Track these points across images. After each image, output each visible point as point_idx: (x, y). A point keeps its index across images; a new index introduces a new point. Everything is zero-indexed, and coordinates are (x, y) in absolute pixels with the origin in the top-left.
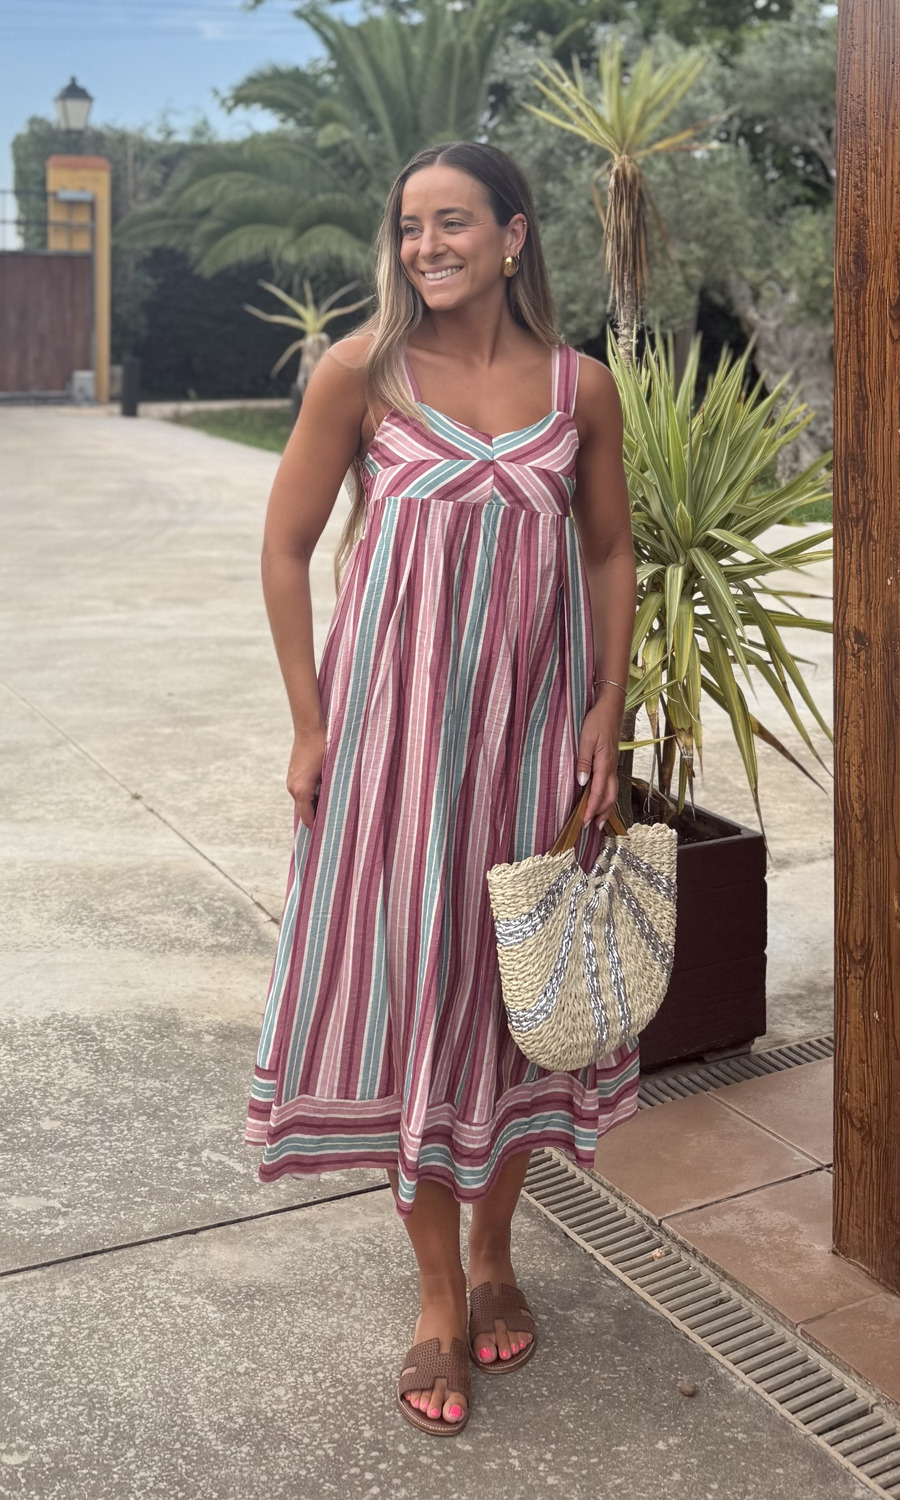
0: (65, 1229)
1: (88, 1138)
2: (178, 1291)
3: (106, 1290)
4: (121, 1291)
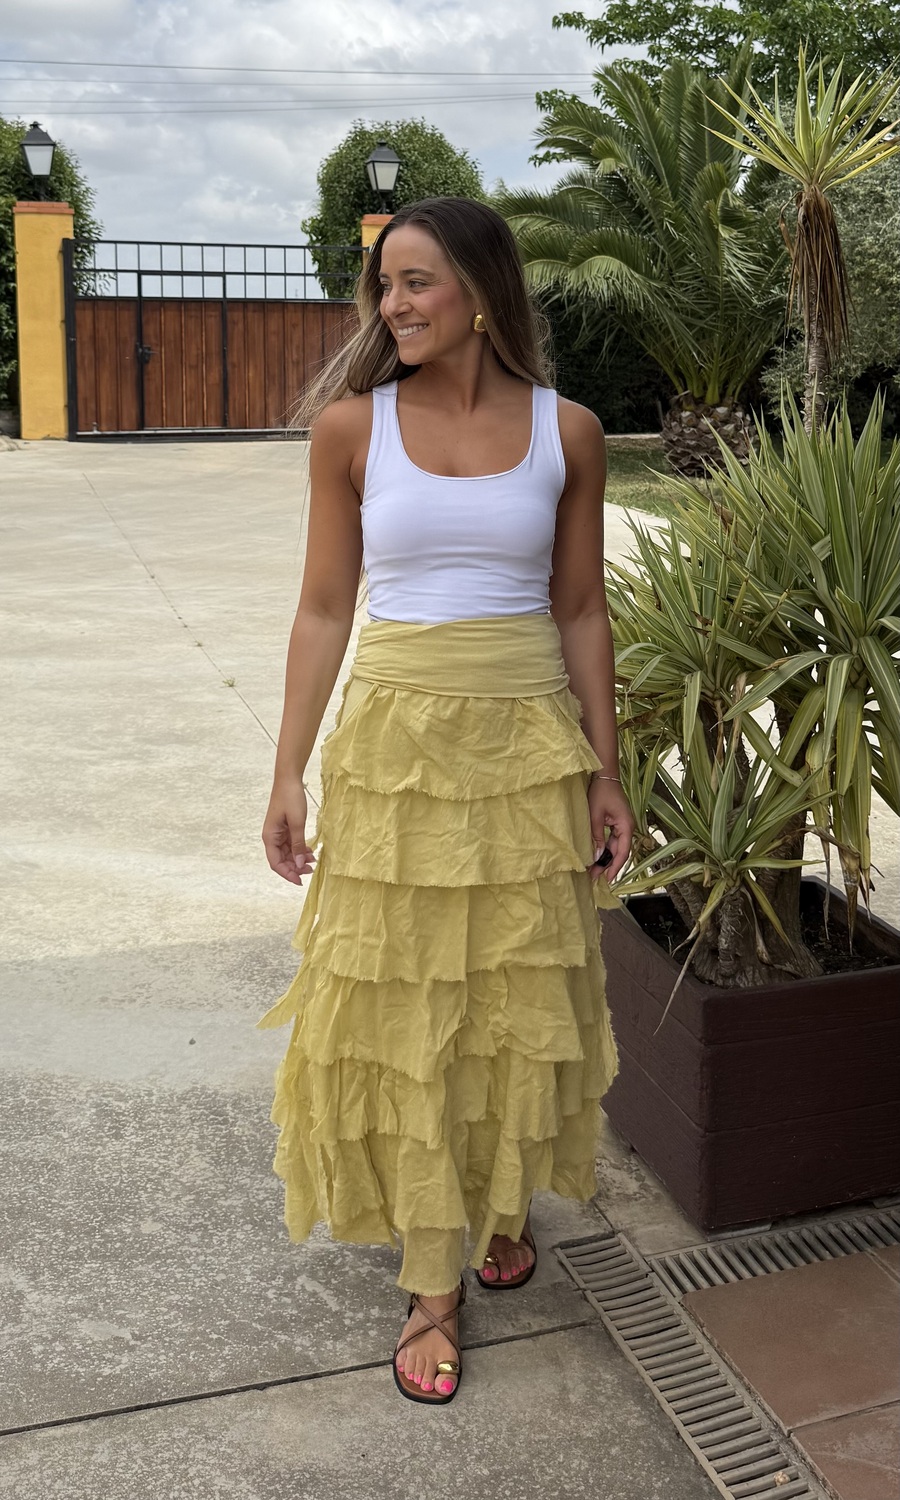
0: (127, 1369)
1: (185, 1248)
2: (223, 1469)
3: (147, 1460)
4: (163, 1462)
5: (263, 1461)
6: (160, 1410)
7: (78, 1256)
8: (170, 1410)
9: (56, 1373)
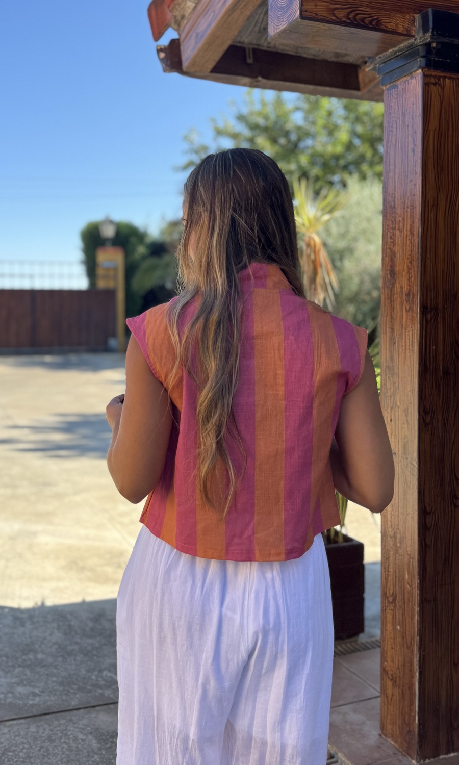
0: (38, 702)
2: (81, 732)
3: (51, 730)
4: (57, 730)
5: (97, 730)
6: (54, 715)
7: (13, 666)
8: (58, 715)
9: (10, 704)
